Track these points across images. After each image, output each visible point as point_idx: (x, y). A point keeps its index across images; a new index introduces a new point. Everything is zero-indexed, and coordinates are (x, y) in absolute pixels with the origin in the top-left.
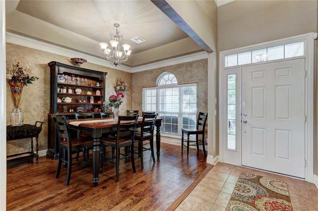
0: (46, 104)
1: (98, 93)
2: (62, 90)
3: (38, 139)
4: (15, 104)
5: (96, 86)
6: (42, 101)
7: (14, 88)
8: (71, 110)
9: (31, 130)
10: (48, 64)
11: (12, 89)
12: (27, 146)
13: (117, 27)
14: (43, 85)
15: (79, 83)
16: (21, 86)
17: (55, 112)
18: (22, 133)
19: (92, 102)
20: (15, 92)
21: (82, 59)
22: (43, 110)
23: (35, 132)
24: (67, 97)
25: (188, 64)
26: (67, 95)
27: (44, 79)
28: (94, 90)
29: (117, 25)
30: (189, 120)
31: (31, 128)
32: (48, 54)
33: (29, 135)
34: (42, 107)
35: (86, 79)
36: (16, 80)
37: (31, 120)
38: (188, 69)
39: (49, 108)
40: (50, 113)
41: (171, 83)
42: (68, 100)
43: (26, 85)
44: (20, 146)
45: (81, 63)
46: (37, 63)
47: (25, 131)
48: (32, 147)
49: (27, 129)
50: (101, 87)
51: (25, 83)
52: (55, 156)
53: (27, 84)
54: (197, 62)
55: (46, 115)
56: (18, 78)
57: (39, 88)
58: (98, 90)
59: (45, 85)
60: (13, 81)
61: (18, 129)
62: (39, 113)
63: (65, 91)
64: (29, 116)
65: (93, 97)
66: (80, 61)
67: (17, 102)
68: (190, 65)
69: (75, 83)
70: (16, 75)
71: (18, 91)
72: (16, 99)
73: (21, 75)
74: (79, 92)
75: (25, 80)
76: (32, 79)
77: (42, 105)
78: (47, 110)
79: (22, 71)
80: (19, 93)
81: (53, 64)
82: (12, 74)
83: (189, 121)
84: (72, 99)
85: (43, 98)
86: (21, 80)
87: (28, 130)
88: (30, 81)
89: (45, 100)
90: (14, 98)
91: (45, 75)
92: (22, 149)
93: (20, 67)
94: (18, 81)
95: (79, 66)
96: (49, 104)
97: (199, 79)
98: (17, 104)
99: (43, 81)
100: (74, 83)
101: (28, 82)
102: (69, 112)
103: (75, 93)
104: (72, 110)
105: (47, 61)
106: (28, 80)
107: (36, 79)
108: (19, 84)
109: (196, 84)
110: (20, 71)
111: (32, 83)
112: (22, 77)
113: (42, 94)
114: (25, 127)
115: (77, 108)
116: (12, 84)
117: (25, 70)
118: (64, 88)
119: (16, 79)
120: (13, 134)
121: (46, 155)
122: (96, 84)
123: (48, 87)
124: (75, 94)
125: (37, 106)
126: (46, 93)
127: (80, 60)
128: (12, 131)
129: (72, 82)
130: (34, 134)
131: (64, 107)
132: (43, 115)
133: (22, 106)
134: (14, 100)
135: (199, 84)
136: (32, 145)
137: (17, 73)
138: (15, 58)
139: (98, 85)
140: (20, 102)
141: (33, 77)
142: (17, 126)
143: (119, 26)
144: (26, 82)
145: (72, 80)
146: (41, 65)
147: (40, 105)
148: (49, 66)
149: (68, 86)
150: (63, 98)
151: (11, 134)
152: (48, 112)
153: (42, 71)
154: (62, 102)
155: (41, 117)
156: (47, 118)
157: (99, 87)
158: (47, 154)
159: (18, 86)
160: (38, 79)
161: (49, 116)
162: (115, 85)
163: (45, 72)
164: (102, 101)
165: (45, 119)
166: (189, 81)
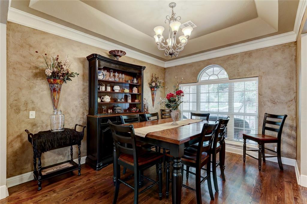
0: (84, 104)
1: (135, 91)
2: (101, 87)
3: (80, 147)
4: (54, 105)
5: (134, 83)
6: (80, 100)
7: (53, 85)
8: (109, 110)
9: (73, 136)
10: (87, 57)
11: (51, 87)
12: (66, 153)
13: (172, 7)
14: (82, 82)
15: (117, 80)
16: (61, 84)
17: (96, 114)
18: (64, 141)
19: (130, 101)
20: (54, 90)
21: (121, 52)
22: (81, 110)
23: (78, 138)
24: (106, 95)
25: (245, 54)
26: (106, 93)
27: (82, 75)
28: (131, 87)
29: (173, 5)
30: (244, 121)
31: (73, 134)
32: (87, 46)
33: (71, 142)
34: (81, 107)
35: (124, 75)
36: (56, 77)
37: (70, 123)
38: (245, 60)
39: (88, 109)
40: (89, 114)
41: (217, 78)
42: (107, 99)
43: (66, 83)
44: (59, 154)
45: (120, 56)
46: (76, 57)
47: (68, 138)
48: (72, 155)
49: (69, 135)
50: (138, 83)
51: (64, 80)
52: (97, 167)
53: (66, 80)
54: (260, 51)
55: (85, 117)
56: (58, 73)
57: (78, 85)
58: (135, 87)
59: (83, 82)
60: (53, 78)
61: (60, 136)
62: (78, 115)
63: (103, 89)
64: (67, 118)
65: (130, 95)
66: (120, 54)
67: (56, 102)
68: (248, 55)
69: (114, 79)
70: (56, 70)
71: (57, 89)
72: (56, 99)
73: (61, 71)
74: (117, 90)
75: (65, 76)
76: (72, 75)
77: (81, 105)
78: (86, 111)
79: (62, 66)
80: (58, 92)
81: (94, 57)
82: (52, 69)
83: (244, 123)
84: (110, 98)
85: (82, 98)
86: (60, 76)
87: (71, 136)
88: (70, 77)
89: (84, 99)
90: (53, 98)
91: (83, 70)
92: (61, 157)
93: (59, 61)
94: (58, 77)
95: (117, 59)
96: (88, 104)
97: (263, 73)
98: (56, 104)
99: (82, 78)
100: (112, 79)
101: (67, 79)
102: (108, 112)
103: (113, 90)
104: (111, 110)
105: (85, 54)
106: (67, 76)
107: (76, 75)
108: (58, 81)
109: (257, 78)
110: (60, 65)
111: (71, 80)
112: (62, 73)
113: (81, 92)
114: (67, 132)
115: (115, 108)
116: (51, 82)
117: (64, 65)
118: (103, 86)
119: (55, 75)
120: (55, 142)
121: (84, 163)
122: (133, 81)
123: (87, 84)
124: (113, 92)
125: (76, 106)
126: (85, 92)
127: (120, 52)
128: (54, 139)
129: (110, 78)
130: (76, 141)
131: (103, 107)
132: (82, 116)
133: (61, 107)
134: (53, 100)
135: (263, 78)
136: (71, 152)
137: (56, 68)
138: (53, 50)
139: (135, 81)
140: (59, 102)
141: (72, 73)
142: (59, 132)
143: (175, 6)
144: (66, 79)
145: (110, 76)
146: (79, 59)
147: (78, 106)
148: (88, 60)
149: (106, 83)
150: (102, 97)
151: (53, 142)
152: (86, 114)
153: (81, 65)
154: (102, 101)
155: (80, 119)
156: (85, 120)
157: (136, 83)
158: (86, 162)
159: (57, 84)
160: (78, 74)
161: (88, 118)
162: (150, 81)
163: (84, 67)
164: (139, 99)
165: (83, 121)
166: (246, 75)
